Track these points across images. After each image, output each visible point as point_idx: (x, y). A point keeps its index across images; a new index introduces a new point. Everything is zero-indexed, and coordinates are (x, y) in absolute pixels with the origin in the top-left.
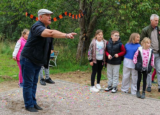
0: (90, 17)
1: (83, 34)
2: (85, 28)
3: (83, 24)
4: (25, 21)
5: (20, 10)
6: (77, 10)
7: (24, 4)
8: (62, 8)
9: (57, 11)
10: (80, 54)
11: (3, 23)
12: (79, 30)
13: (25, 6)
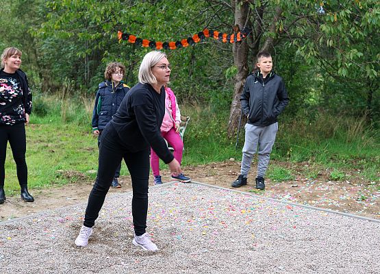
0: (258, 42)
1: (243, 78)
2: (246, 65)
3: (243, 57)
4: (118, 51)
5: (104, 28)
6: (230, 27)
7: (112, 13)
8: (197, 23)
9: (186, 29)
10: (236, 123)
11: (70, 55)
12: (235, 71)
13: (116, 19)
